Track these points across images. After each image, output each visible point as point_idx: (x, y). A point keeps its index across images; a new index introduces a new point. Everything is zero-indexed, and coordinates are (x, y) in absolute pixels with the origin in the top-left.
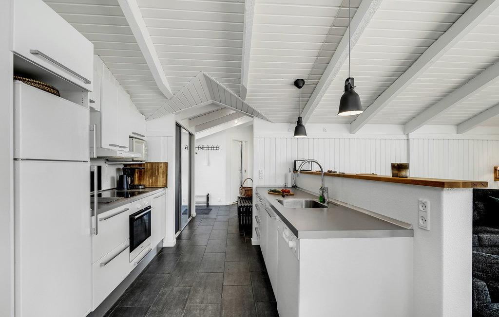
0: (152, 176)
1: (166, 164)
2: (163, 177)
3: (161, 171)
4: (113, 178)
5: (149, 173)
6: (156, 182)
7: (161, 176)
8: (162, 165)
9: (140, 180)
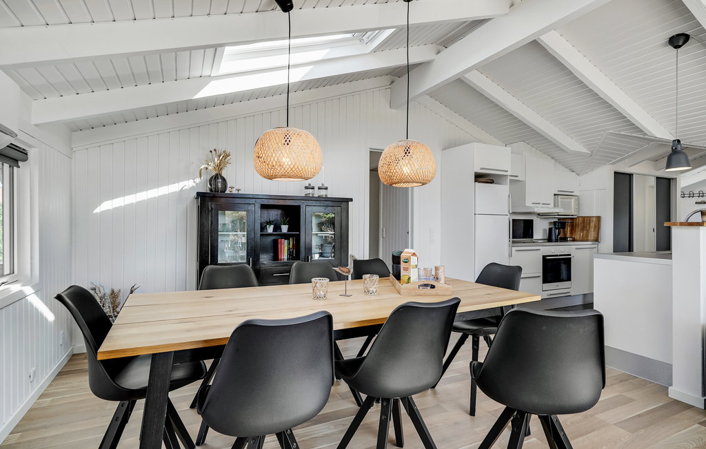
0: (583, 230)
1: (599, 218)
2: (594, 231)
3: (592, 225)
4: (545, 230)
5: (580, 227)
6: (587, 236)
7: (593, 230)
8: (594, 219)
9: (571, 233)
